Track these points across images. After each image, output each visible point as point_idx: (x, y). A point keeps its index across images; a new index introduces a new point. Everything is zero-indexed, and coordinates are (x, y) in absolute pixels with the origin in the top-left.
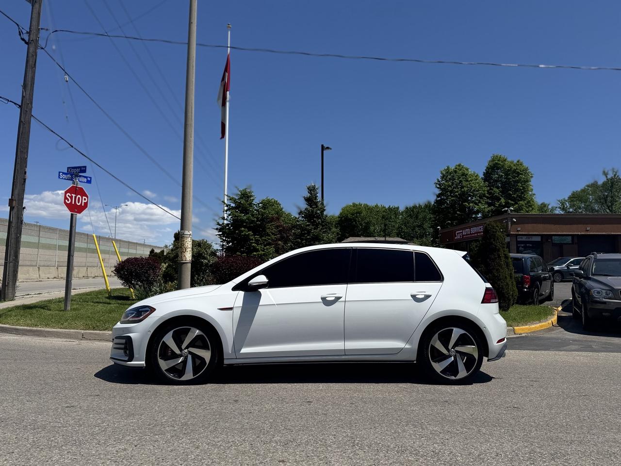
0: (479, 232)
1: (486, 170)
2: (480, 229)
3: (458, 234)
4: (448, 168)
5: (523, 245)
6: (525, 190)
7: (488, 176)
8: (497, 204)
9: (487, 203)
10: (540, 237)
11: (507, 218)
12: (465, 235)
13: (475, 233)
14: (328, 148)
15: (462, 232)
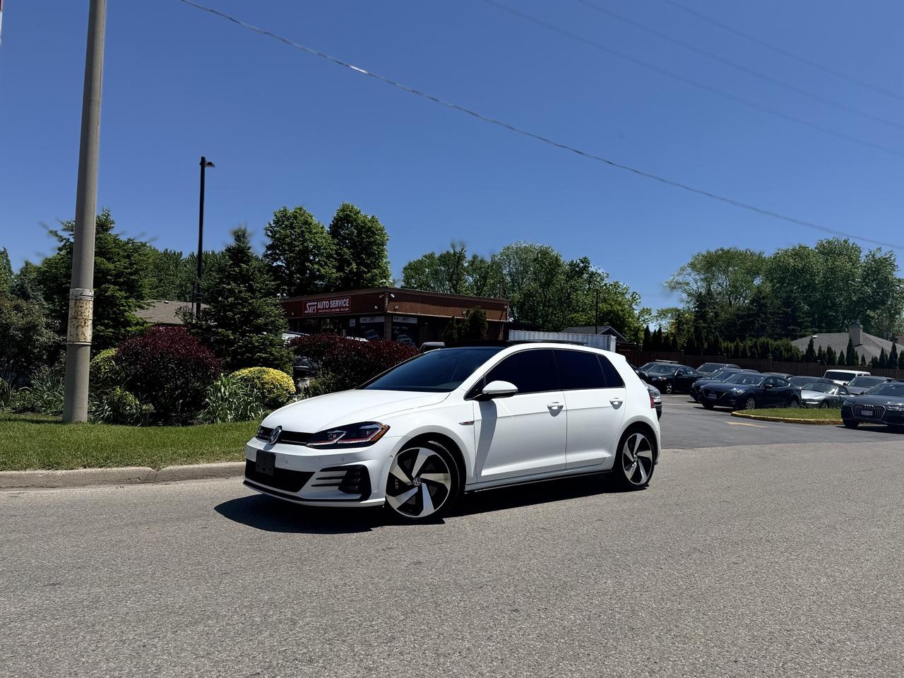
0: (343, 307)
1: (333, 221)
2: (345, 303)
3: (309, 306)
4: (285, 210)
5: (398, 328)
6: (380, 256)
7: (335, 229)
8: (347, 270)
9: (334, 267)
10: (416, 319)
11: (383, 293)
12: (320, 309)
13: (337, 308)
14: (210, 164)
15: (317, 305)
